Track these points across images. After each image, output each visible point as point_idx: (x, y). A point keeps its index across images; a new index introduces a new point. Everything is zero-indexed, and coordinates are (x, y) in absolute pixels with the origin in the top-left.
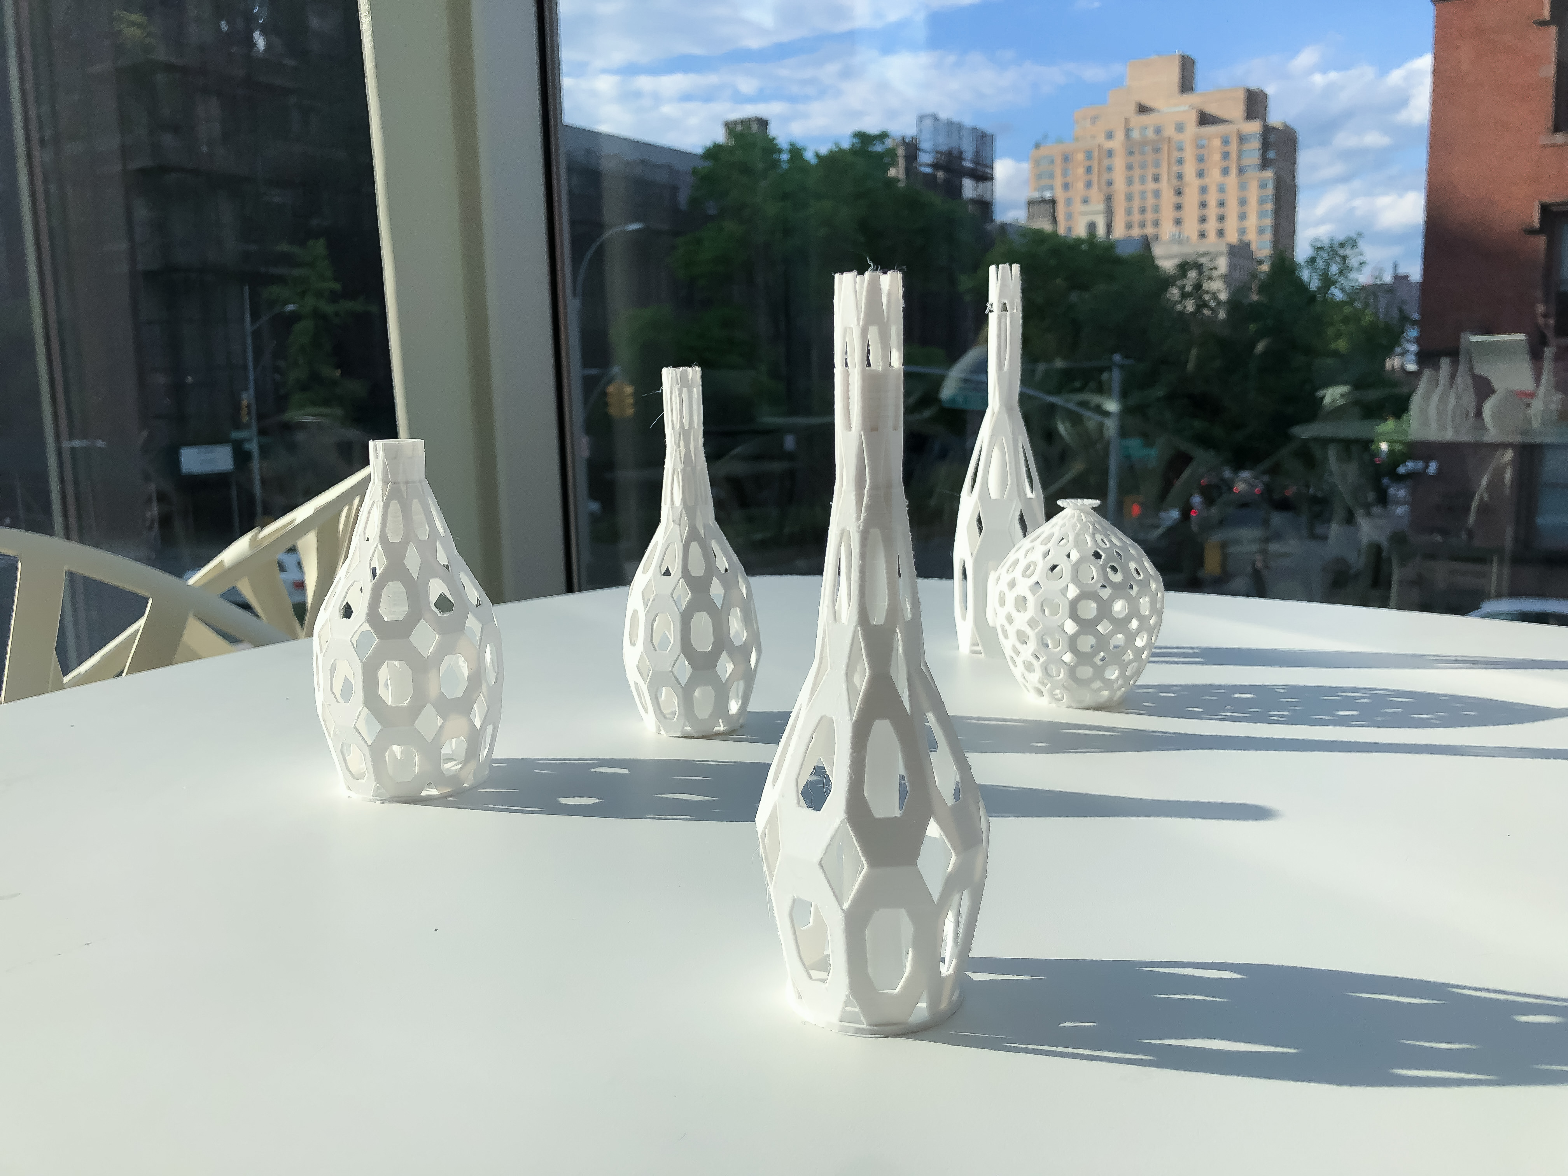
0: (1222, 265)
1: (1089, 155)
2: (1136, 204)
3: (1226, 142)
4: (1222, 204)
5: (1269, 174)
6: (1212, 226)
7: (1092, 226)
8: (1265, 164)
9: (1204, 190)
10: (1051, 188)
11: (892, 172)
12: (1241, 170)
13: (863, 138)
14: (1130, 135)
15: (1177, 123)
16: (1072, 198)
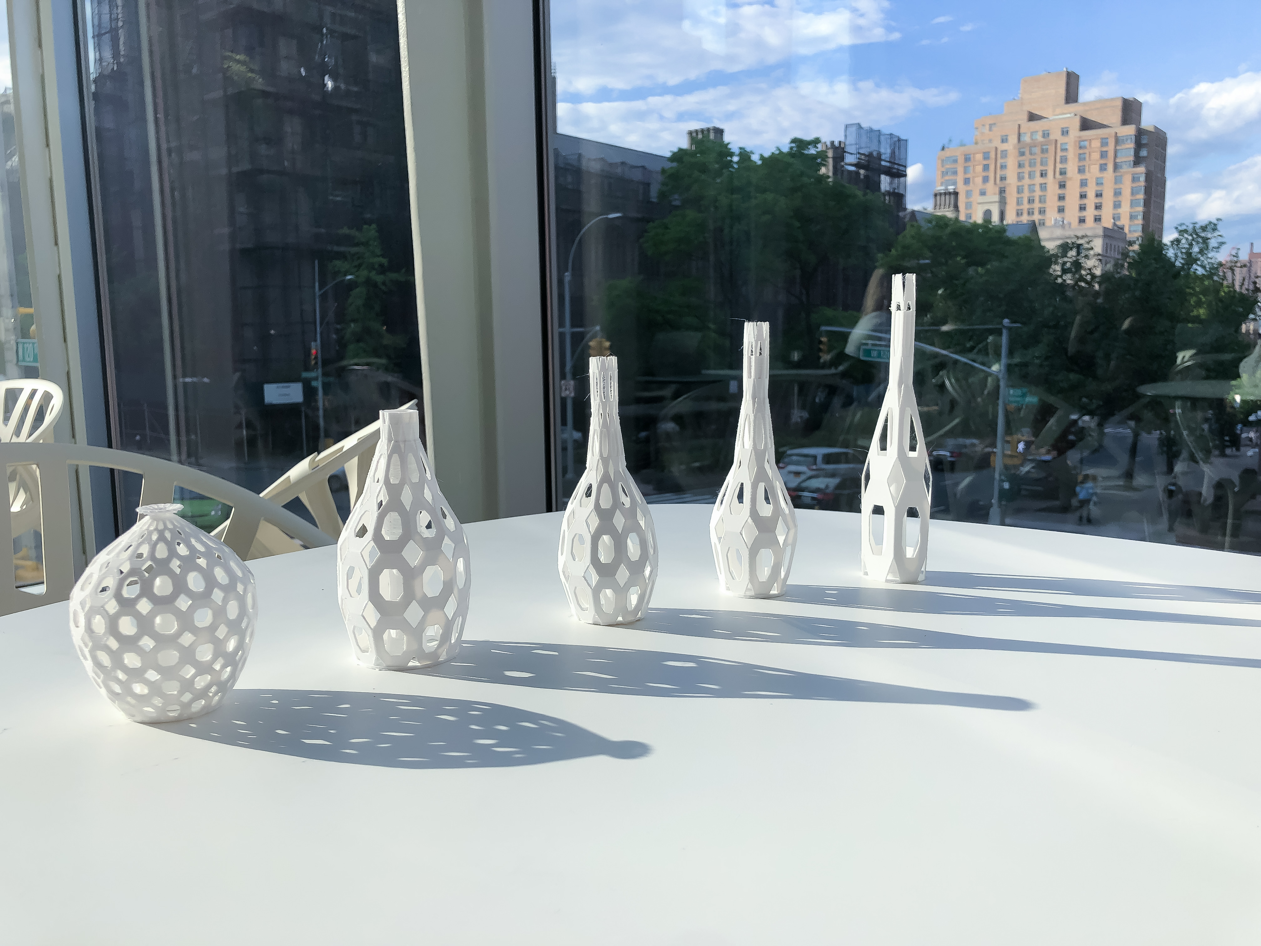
0: (1098, 245)
1: (986, 156)
2: (1026, 195)
3: (1104, 142)
4: (1099, 195)
5: (1141, 169)
6: (1090, 213)
7: (988, 213)
8: (1137, 161)
9: (1084, 183)
10: (955, 183)
11: (823, 170)
12: (1116, 167)
13: (800, 144)
14: (1022, 139)
15: (1062, 128)
16: (971, 191)
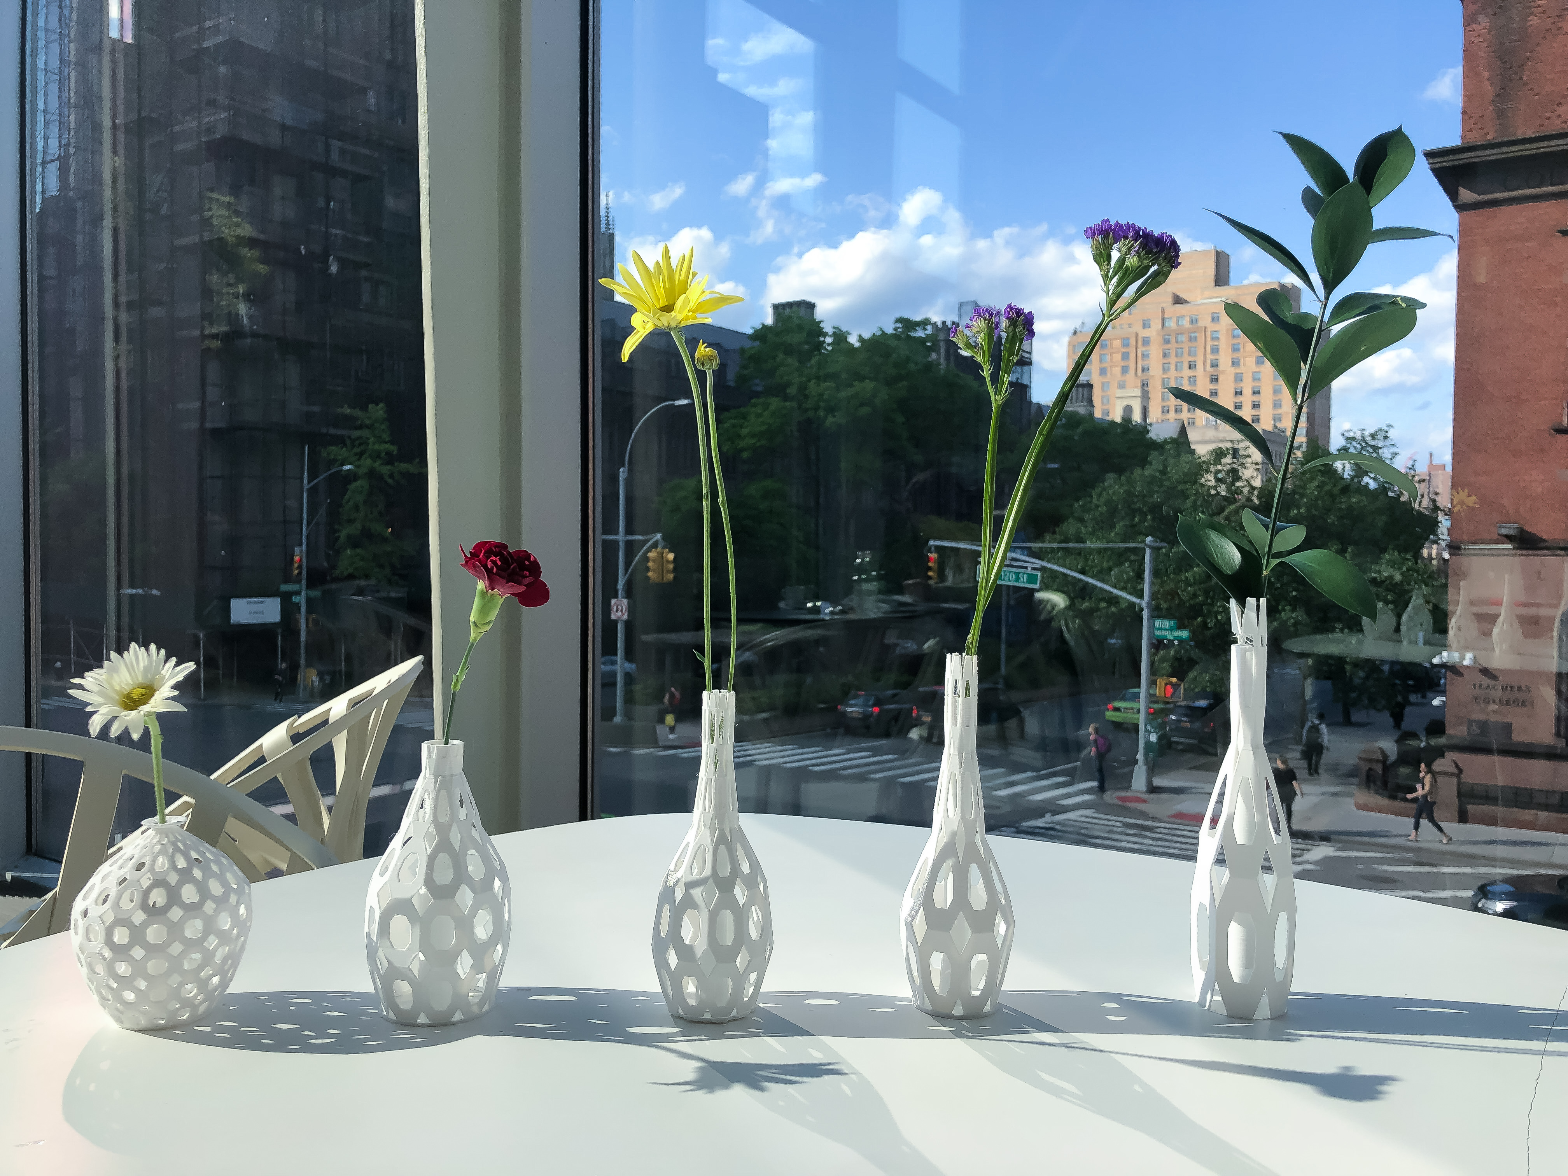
1: (1125, 343)
4: (1256, 392)
6: (1247, 412)
7: (1128, 410)
9: (1238, 378)
11: (933, 356)
13: (906, 324)
14: (1167, 324)
15: (1213, 314)
16: (1108, 382)
